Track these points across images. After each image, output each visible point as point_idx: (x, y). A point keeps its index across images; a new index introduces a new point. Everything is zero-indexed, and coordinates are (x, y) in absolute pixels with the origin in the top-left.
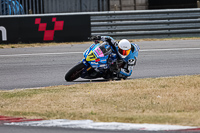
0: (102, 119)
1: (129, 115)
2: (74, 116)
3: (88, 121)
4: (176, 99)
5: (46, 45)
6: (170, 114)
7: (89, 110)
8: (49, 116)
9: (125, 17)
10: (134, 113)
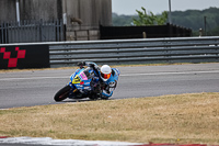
0: (59, 137)
1: (84, 133)
2: (35, 134)
3: (48, 138)
4: (125, 119)
5: (10, 71)
6: (120, 132)
7: (48, 129)
8: (13, 134)
9: (79, 47)
10: (88, 132)
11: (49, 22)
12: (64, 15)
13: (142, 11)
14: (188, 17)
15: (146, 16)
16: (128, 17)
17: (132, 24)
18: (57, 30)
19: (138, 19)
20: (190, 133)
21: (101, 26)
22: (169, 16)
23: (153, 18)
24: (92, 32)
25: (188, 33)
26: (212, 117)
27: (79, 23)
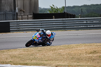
2: (3, 63)
7: (9, 60)
11: (10, 11)
12: (17, 8)
13: (52, 6)
14: (74, 9)
15: (54, 9)
16: (46, 9)
17: (48, 12)
18: (14, 15)
19: (51, 10)
20: (75, 62)
21: (33, 13)
22: (65, 9)
23: (57, 9)
24: (29, 16)
25: (74, 16)
26: (85, 55)
27: (24, 12)
